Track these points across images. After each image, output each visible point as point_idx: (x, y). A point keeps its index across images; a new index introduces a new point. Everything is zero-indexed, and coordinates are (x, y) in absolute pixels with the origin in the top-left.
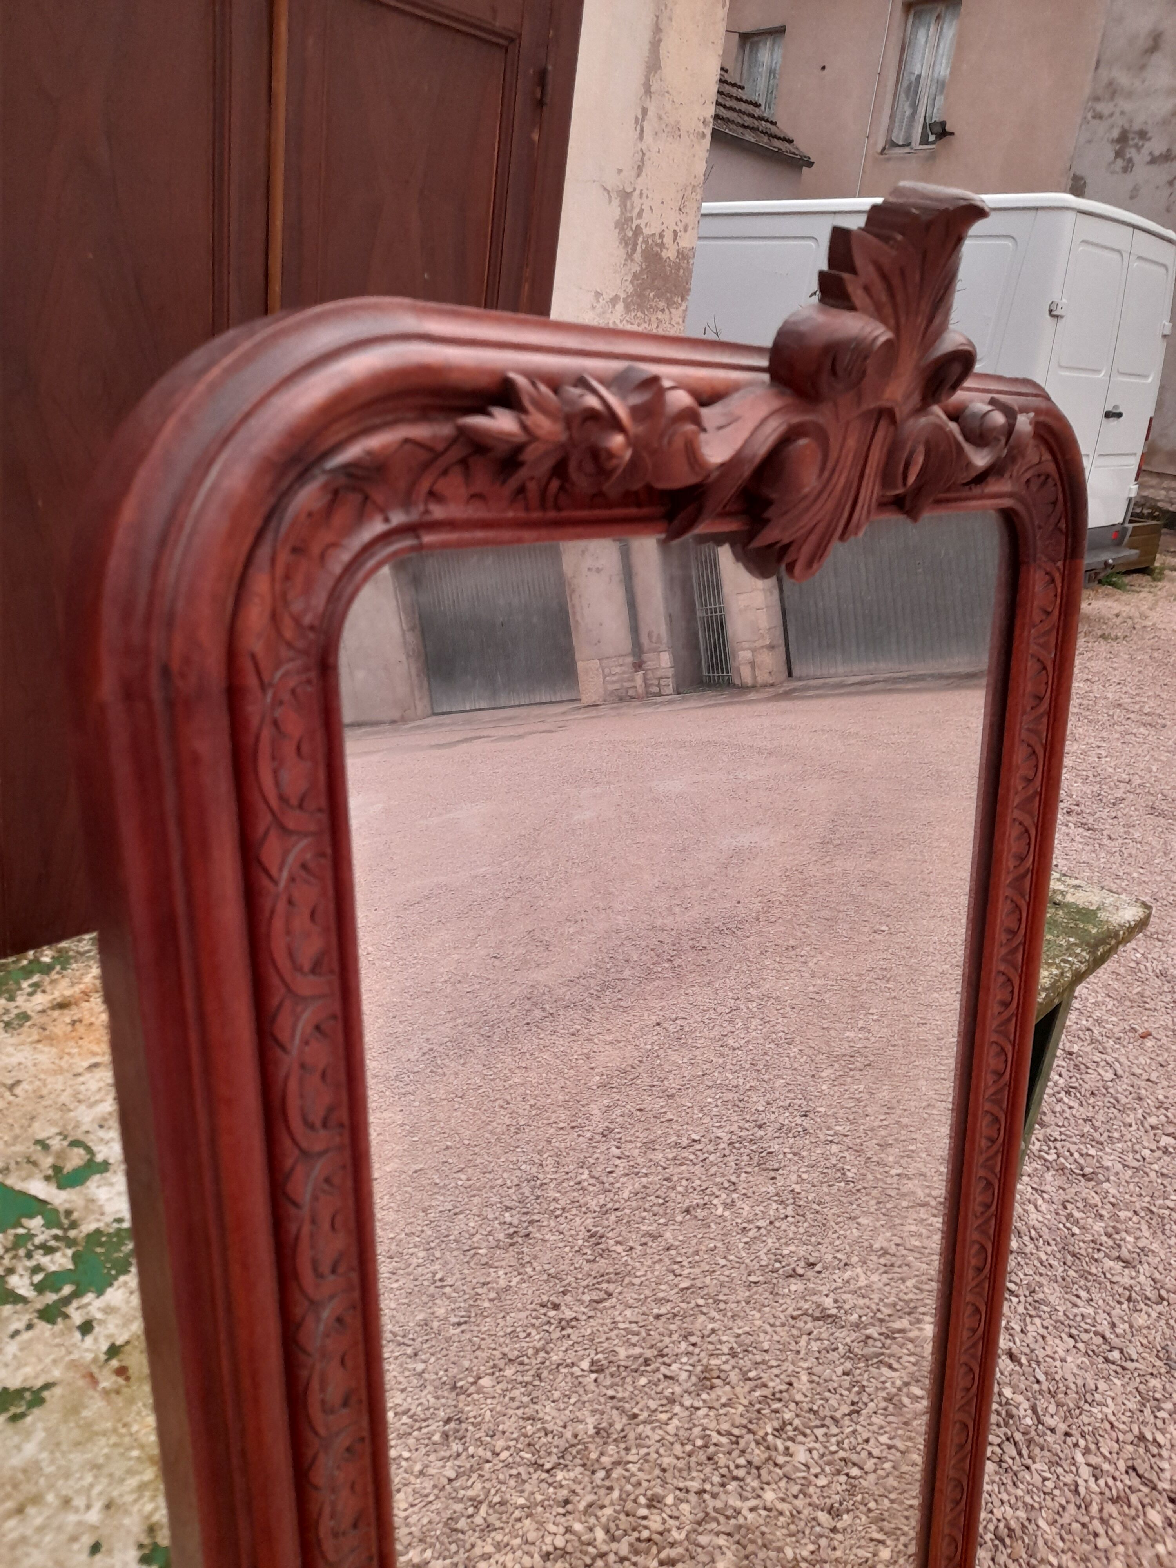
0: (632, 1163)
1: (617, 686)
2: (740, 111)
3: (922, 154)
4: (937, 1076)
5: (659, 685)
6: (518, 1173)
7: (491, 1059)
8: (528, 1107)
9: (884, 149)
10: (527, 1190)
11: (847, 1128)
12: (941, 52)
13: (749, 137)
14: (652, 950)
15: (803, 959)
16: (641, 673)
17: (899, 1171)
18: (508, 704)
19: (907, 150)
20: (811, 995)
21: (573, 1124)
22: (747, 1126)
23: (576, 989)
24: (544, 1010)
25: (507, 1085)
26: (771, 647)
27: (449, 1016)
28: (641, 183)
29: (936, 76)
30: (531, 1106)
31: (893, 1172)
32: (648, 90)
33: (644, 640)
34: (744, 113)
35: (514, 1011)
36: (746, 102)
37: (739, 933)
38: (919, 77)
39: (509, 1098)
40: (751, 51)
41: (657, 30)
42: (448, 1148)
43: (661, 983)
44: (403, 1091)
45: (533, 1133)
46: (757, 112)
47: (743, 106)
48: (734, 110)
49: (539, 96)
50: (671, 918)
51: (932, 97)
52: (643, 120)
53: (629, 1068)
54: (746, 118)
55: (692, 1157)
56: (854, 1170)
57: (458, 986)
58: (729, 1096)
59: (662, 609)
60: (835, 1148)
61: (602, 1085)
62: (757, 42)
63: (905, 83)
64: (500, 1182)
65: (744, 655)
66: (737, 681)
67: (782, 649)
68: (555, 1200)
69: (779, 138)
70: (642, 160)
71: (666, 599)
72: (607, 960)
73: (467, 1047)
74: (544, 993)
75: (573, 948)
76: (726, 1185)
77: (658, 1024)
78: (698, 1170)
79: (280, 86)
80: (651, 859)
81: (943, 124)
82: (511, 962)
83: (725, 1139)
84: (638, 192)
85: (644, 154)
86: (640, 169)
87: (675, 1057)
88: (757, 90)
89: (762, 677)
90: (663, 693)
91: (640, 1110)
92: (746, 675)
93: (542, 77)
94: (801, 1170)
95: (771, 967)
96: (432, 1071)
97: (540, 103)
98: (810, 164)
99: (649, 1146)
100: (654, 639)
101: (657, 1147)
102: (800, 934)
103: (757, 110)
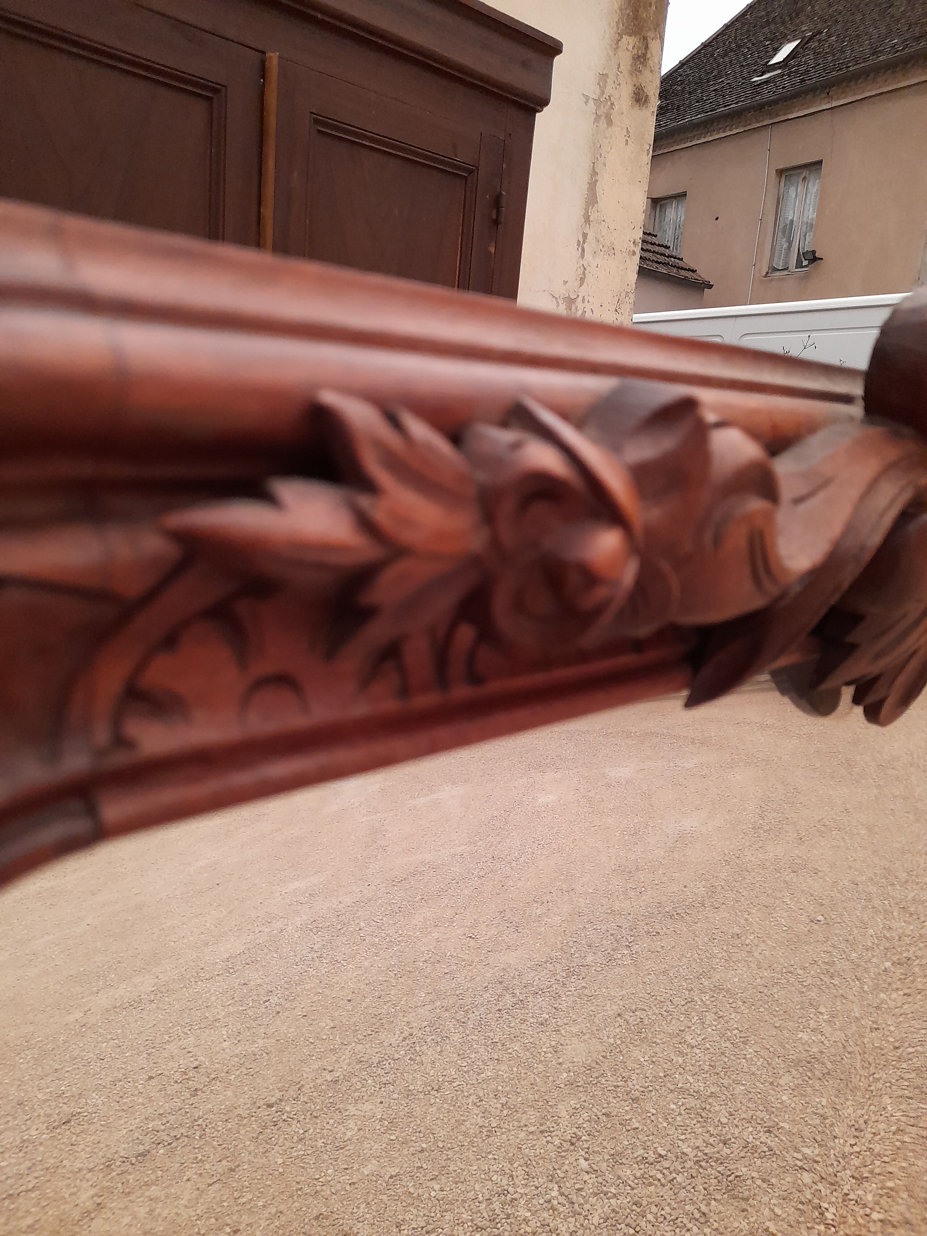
0: (600, 1180)
2: (654, 252)
3: (797, 275)
4: (900, 1093)
6: (489, 1184)
7: (466, 1047)
8: (499, 1106)
9: (767, 273)
10: (497, 1206)
11: (816, 1152)
12: (808, 202)
13: (663, 270)
14: (612, 935)
15: (748, 949)
17: (881, 1216)
19: (786, 273)
20: (760, 988)
21: (542, 1128)
22: (711, 1140)
23: (543, 974)
24: (514, 995)
25: (480, 1078)
27: (429, 998)
28: (582, 292)
29: (805, 219)
30: (503, 1105)
31: (875, 1216)
32: (587, 220)
34: (657, 253)
35: (487, 995)
36: (659, 245)
37: (688, 918)
38: (792, 221)
39: (481, 1094)
40: (660, 211)
41: (594, 173)
42: (422, 1151)
43: (621, 970)
44: (384, 1080)
45: (504, 1136)
46: (667, 252)
47: (657, 249)
48: (650, 251)
49: (494, 217)
50: (628, 902)
51: (802, 235)
52: (584, 242)
53: (594, 1065)
54: (659, 256)
55: (659, 1176)
56: (832, 1210)
57: (437, 965)
58: (692, 1102)
60: (807, 1178)
61: (570, 1083)
62: (665, 204)
63: (781, 227)
64: (471, 1195)
68: (526, 1221)
69: (685, 269)
70: (584, 273)
72: (571, 944)
73: (444, 1034)
74: (514, 978)
75: (540, 930)
76: (697, 1215)
77: (619, 1015)
78: (667, 1194)
79: (268, 211)
80: (607, 842)
81: (814, 252)
82: (484, 943)
83: (691, 1155)
84: (580, 298)
85: (585, 269)
86: (582, 280)
87: (636, 1053)
88: (667, 237)
91: (606, 1115)
93: (497, 202)
94: (773, 1201)
95: (719, 955)
96: (410, 1059)
97: (496, 222)
98: (710, 287)
99: (616, 1158)
101: (624, 1160)
102: (742, 921)
103: (667, 250)
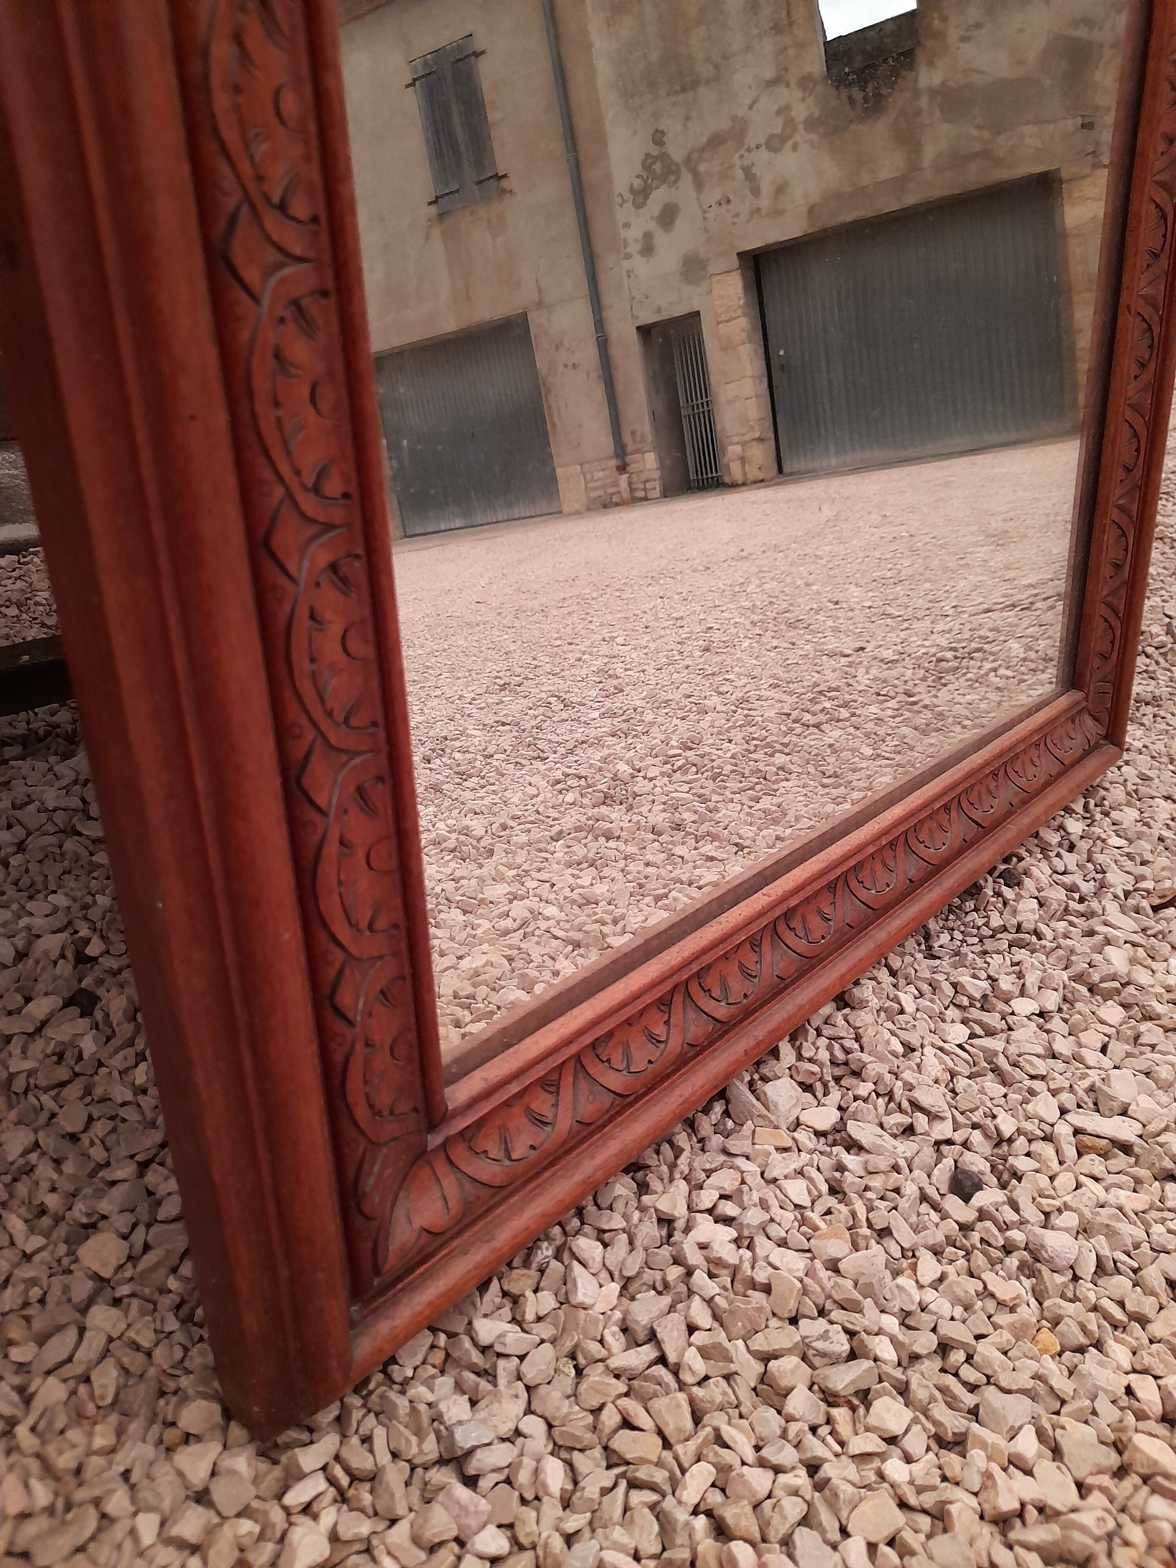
1: (600, 493)
5: (645, 489)
16: (626, 476)
18: (485, 522)
26: (760, 440)
33: (627, 439)
59: (645, 406)
65: (733, 450)
66: (727, 480)
67: (772, 443)
71: (648, 394)
89: (753, 473)
90: (649, 496)
92: (736, 472)
100: (638, 439)
